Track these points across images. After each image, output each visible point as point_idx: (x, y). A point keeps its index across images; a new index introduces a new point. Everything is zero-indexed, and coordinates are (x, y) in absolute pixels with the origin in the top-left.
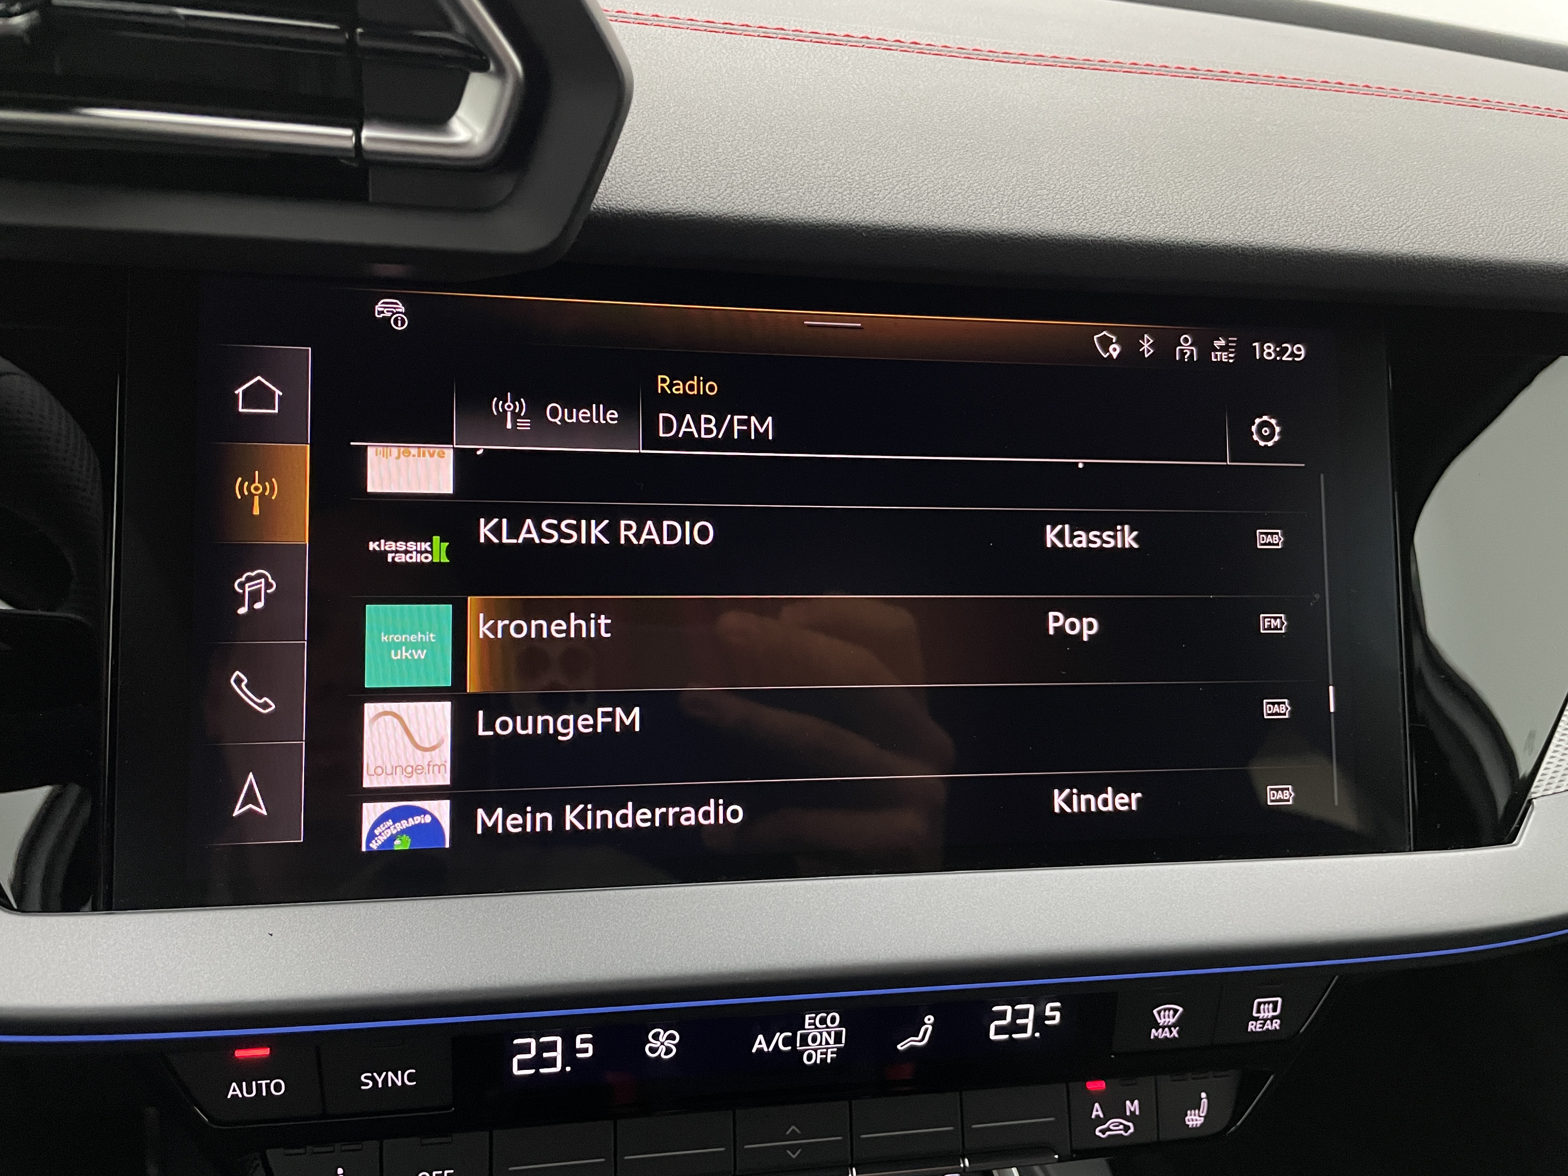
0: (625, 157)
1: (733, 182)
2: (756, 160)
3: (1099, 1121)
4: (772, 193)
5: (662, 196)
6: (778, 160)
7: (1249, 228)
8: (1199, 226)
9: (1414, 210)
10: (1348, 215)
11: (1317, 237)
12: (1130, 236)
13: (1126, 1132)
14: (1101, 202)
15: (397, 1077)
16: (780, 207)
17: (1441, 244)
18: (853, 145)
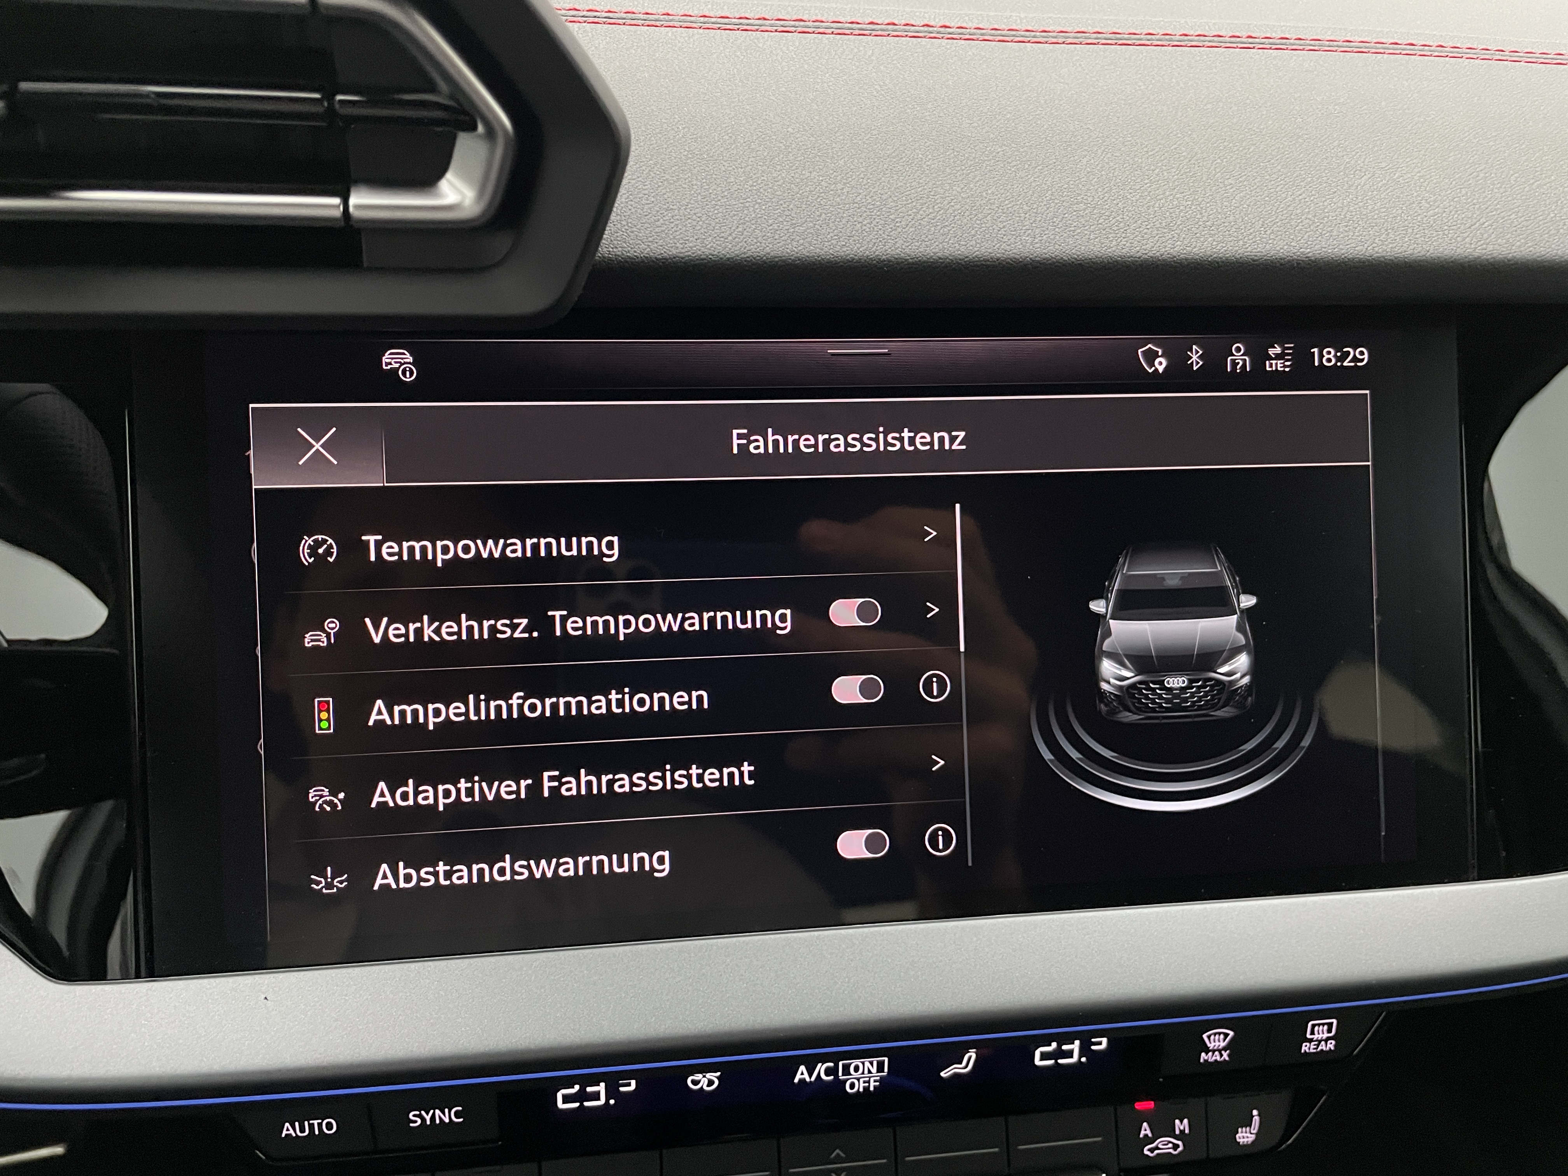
0: (631, 195)
1: (745, 217)
2: (770, 188)
3: (1148, 1140)
4: (788, 227)
5: (671, 239)
6: (794, 187)
7: (1306, 237)
11: (1380, 243)
12: (1175, 254)
13: (1175, 1150)
15: (444, 1115)
16: (795, 244)
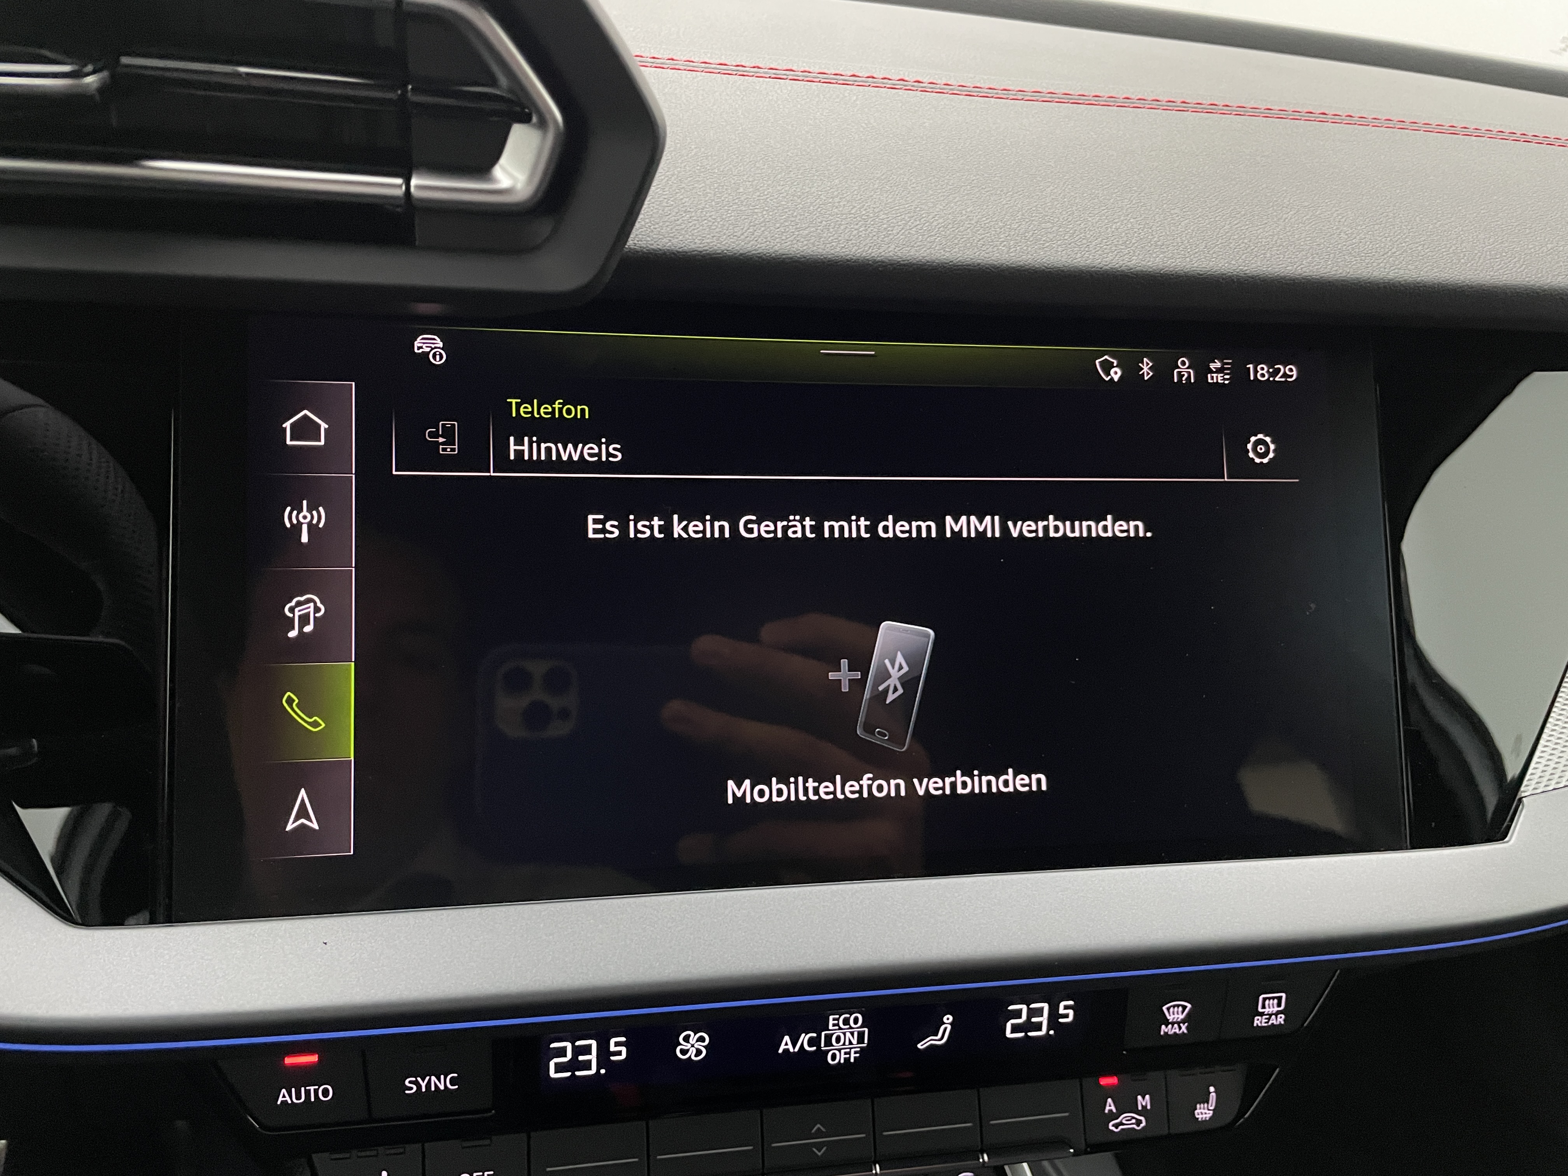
2: (776, 199)
3: (1113, 1116)
4: (793, 231)
6: (797, 199)
7: (1243, 257)
8: (1196, 255)
9: (1399, 236)
10: (1336, 243)
11: (1307, 265)
12: (1131, 266)
13: (1138, 1126)
14: (1103, 234)
15: (440, 1081)
16: (800, 244)
17: (1426, 269)
18: (866, 183)
